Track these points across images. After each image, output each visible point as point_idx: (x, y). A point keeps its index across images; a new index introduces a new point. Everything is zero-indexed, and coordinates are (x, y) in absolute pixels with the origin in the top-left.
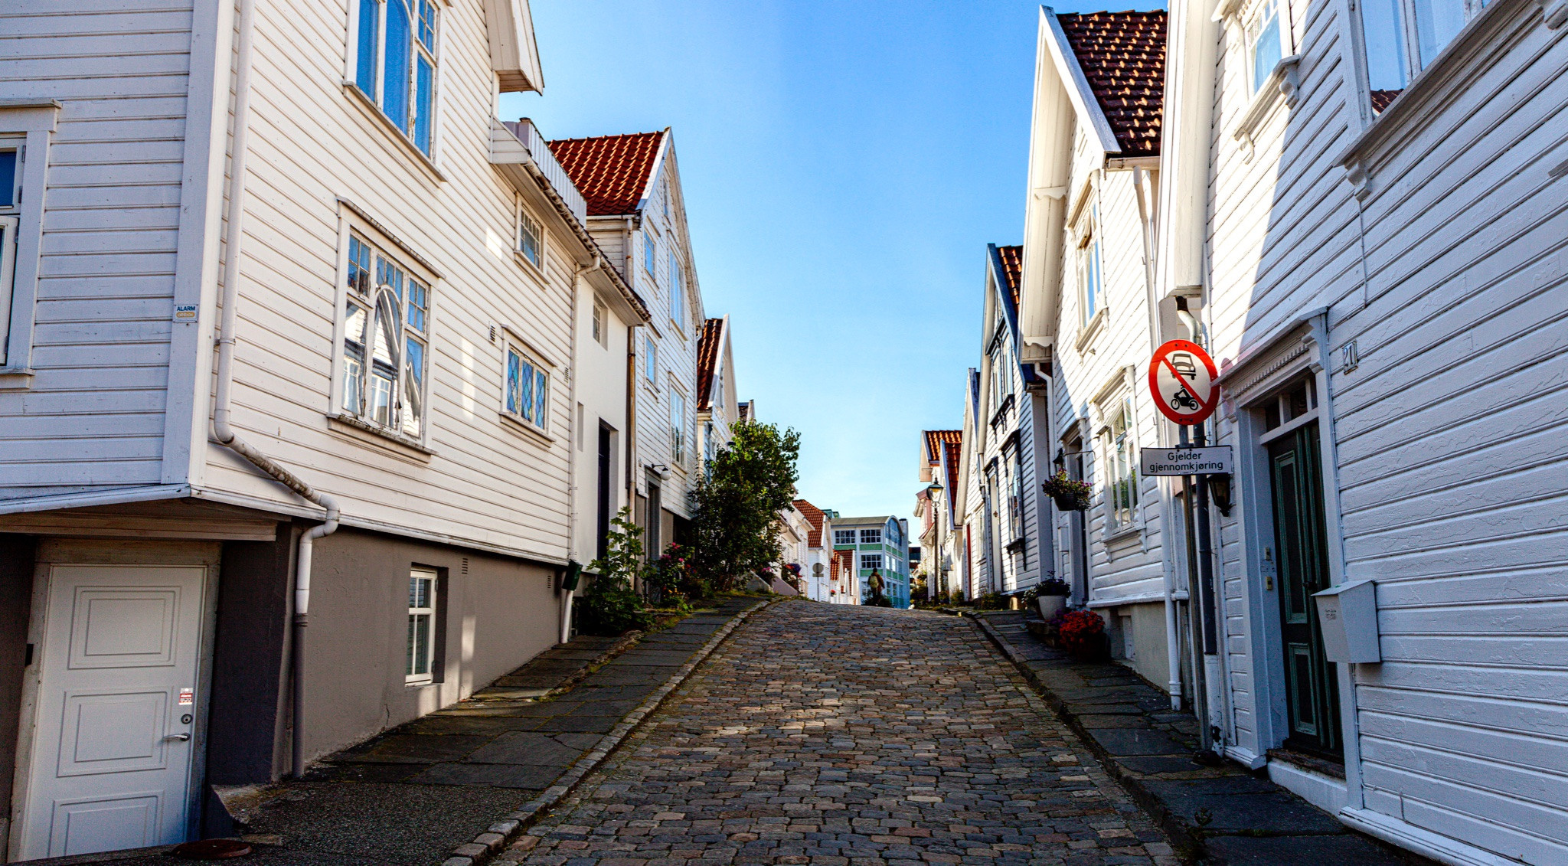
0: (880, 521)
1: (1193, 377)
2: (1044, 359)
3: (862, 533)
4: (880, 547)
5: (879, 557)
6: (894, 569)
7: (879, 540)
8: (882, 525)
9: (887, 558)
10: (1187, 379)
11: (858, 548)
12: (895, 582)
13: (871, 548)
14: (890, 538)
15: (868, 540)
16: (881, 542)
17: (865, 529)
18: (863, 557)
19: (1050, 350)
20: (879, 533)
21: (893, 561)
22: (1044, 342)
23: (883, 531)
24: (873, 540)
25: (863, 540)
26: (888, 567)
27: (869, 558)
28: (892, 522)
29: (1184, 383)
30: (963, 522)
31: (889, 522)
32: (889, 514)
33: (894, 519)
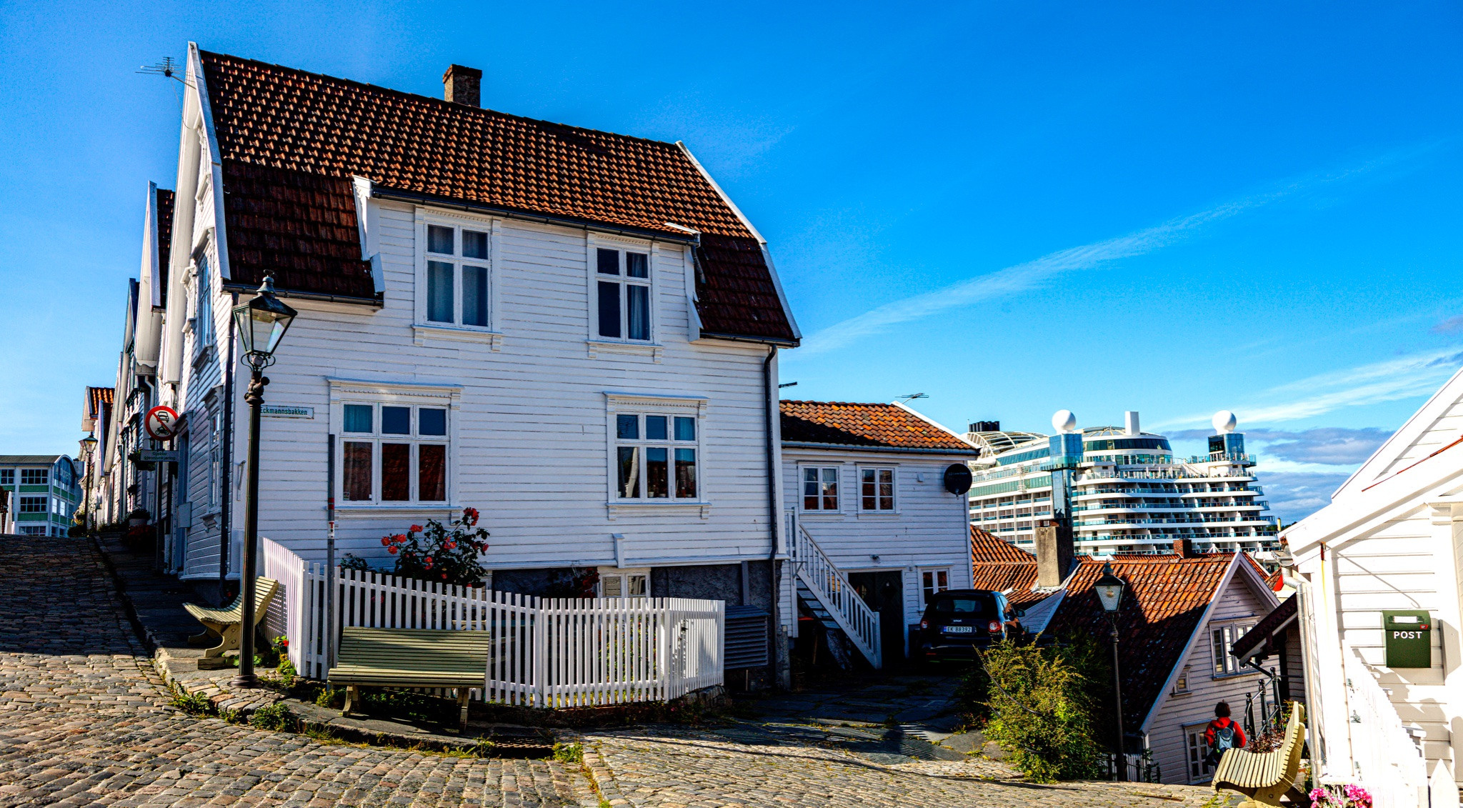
0: (49, 461)
1: (167, 421)
2: (151, 374)
3: (24, 473)
4: (46, 489)
5: (44, 500)
6: (62, 513)
7: (45, 481)
8: (52, 464)
9: (55, 502)
10: (164, 422)
11: (17, 489)
12: (63, 528)
13: (34, 490)
14: (59, 479)
15: (31, 481)
16: (49, 483)
17: (28, 468)
18: (23, 500)
19: (155, 369)
20: (45, 473)
21: (63, 504)
22: (151, 364)
23: (52, 472)
24: (38, 481)
25: (24, 481)
26: (54, 510)
27: (30, 500)
28: (63, 461)
29: (163, 424)
30: (111, 470)
31: (60, 462)
32: (61, 453)
33: (66, 459)
